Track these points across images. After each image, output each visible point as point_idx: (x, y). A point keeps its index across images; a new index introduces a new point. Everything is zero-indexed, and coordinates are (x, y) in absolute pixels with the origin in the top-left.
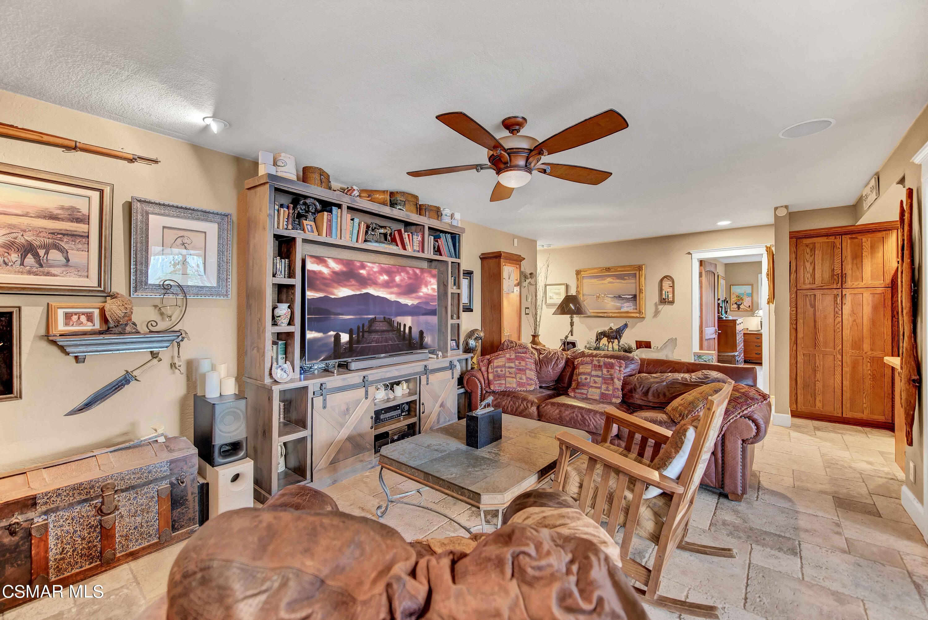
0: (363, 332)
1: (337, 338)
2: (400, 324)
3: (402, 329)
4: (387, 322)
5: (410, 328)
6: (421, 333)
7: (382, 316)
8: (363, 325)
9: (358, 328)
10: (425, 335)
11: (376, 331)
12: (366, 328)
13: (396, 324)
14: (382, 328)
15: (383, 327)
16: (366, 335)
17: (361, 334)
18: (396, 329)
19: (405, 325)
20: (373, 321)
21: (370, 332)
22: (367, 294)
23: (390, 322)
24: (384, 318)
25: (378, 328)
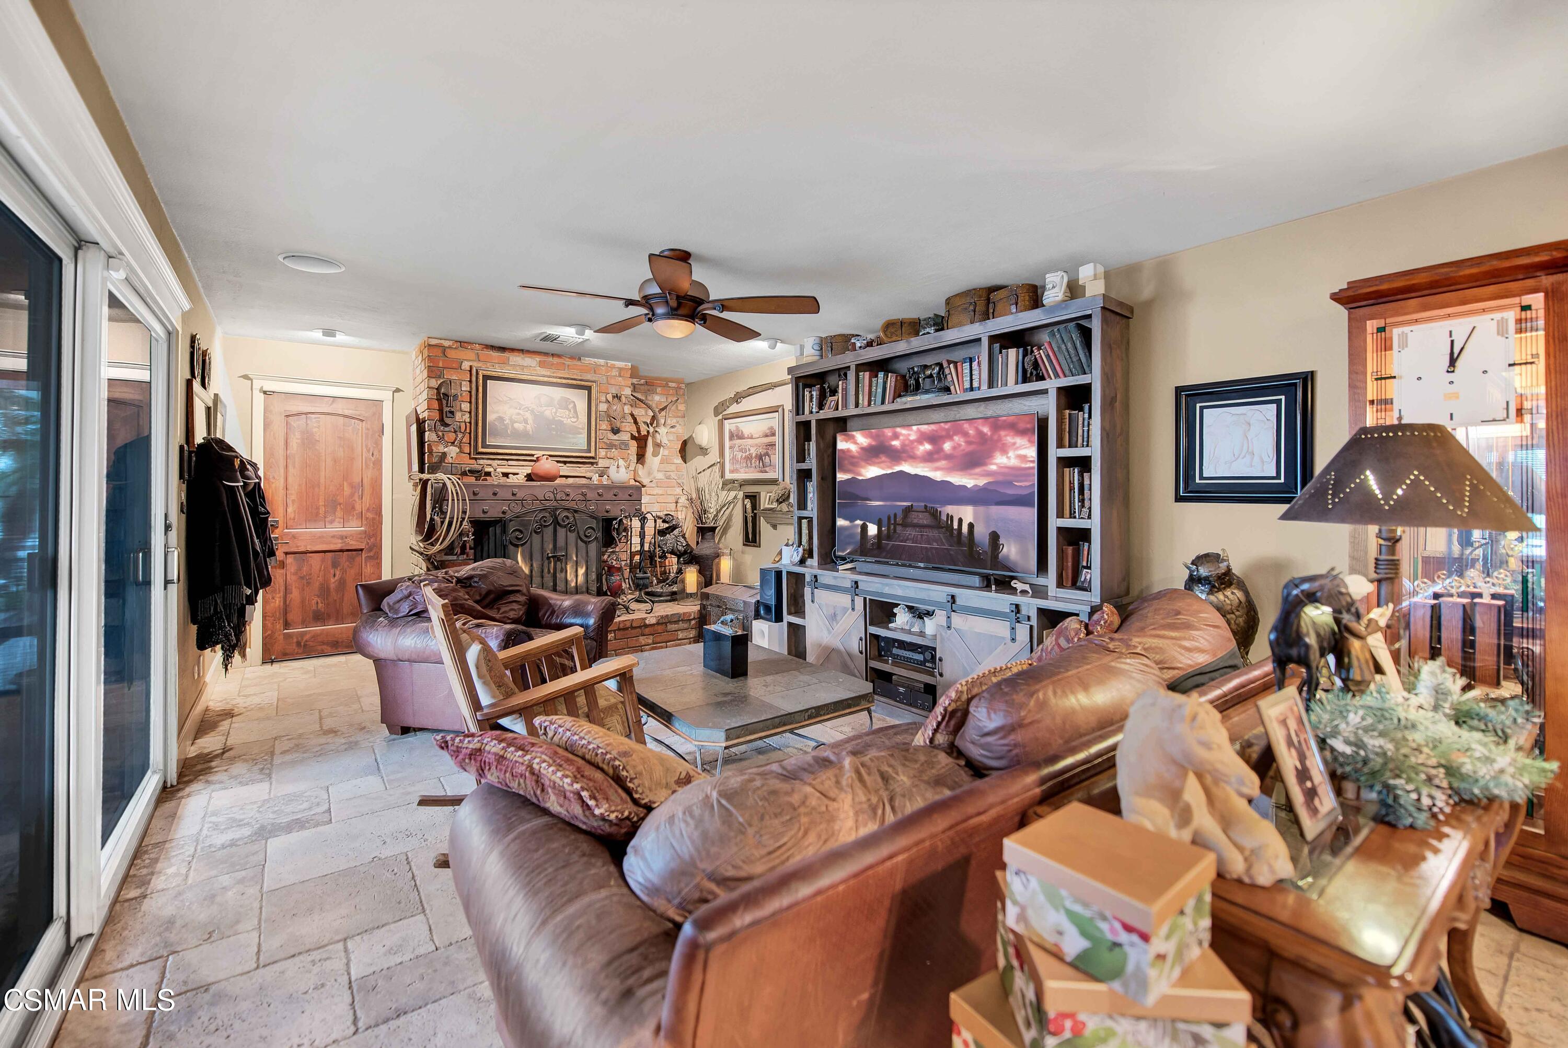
0: (895, 524)
1: (864, 528)
2: (952, 517)
3: (956, 526)
4: (930, 513)
5: (971, 526)
6: (994, 537)
7: (923, 504)
8: (895, 515)
9: (889, 518)
10: (1001, 541)
11: (915, 526)
12: (899, 520)
13: (944, 518)
14: (921, 522)
15: (925, 519)
16: (899, 529)
17: (892, 527)
18: (946, 527)
19: (960, 521)
20: (908, 510)
21: (905, 525)
22: (901, 472)
23: (935, 514)
24: (926, 507)
25: (915, 521)
